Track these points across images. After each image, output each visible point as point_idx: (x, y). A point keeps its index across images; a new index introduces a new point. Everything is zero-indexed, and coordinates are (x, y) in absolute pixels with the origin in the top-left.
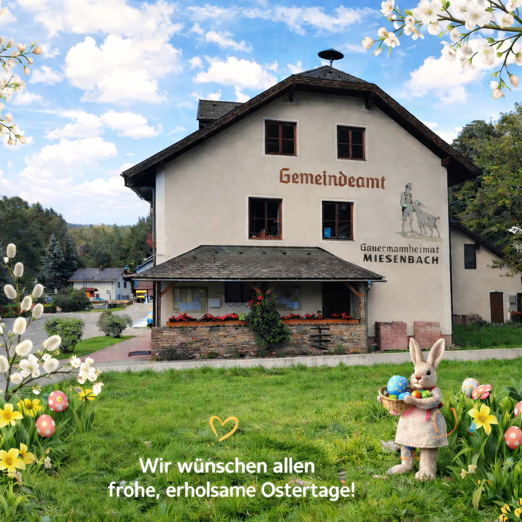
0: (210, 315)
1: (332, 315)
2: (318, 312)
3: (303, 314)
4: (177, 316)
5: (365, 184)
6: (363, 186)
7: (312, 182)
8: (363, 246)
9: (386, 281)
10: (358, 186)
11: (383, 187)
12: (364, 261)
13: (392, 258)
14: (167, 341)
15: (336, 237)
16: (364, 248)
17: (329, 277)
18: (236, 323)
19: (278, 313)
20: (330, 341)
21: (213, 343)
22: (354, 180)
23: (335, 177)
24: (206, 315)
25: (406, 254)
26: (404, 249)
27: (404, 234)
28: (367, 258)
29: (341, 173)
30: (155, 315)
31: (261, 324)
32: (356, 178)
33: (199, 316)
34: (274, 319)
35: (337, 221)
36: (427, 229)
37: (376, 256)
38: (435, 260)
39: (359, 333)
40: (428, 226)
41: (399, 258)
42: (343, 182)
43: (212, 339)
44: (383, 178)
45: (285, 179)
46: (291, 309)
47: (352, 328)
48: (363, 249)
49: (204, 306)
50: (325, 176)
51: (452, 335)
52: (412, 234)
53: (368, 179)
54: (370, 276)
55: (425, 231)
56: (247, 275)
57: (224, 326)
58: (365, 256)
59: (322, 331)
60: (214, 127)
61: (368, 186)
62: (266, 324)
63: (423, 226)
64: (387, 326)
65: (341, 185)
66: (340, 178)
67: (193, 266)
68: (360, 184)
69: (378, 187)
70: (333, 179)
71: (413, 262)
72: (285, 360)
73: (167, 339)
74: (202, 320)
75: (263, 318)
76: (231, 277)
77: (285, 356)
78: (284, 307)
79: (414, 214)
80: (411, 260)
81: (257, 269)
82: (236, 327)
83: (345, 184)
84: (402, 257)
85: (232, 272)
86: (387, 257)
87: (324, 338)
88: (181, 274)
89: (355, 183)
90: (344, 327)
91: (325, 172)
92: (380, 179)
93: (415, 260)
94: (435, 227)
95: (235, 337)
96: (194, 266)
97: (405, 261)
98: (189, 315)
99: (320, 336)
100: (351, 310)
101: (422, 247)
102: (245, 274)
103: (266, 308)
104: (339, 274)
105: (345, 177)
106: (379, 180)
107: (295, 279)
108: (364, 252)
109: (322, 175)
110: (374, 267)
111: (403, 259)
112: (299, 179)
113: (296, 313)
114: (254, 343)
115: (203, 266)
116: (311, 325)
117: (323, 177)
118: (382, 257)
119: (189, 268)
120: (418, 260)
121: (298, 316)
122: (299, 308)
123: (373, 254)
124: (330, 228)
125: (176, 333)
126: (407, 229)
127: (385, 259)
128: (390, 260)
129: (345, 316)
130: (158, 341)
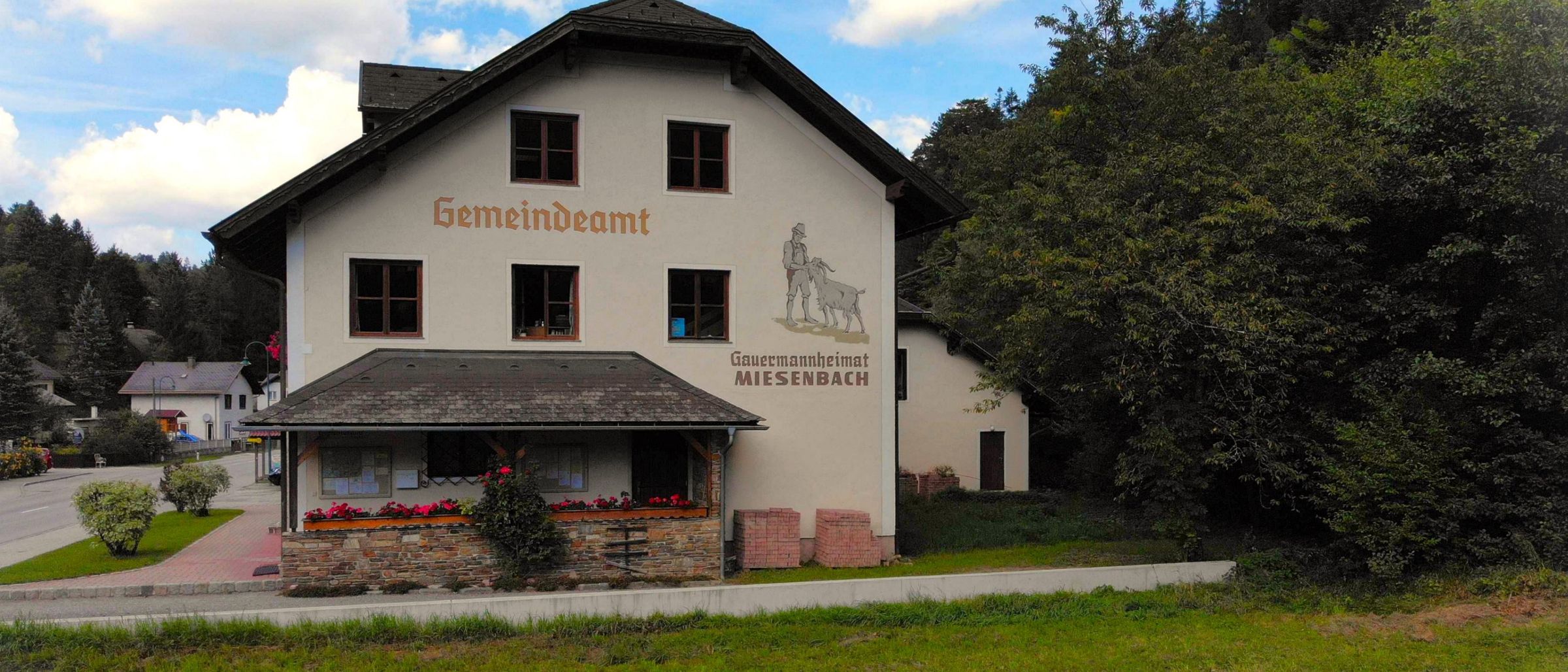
0: (399, 505)
1: (651, 500)
2: (623, 494)
3: (589, 498)
4: (326, 507)
5: (608, 225)
6: (604, 230)
7: (499, 225)
8: (736, 355)
9: (766, 428)
10: (594, 229)
11: (645, 231)
12: (736, 384)
13: (789, 377)
14: (313, 560)
15: (696, 336)
16: (738, 359)
17: (648, 420)
18: (455, 521)
19: (541, 498)
20: (646, 554)
21: (406, 561)
22: (585, 218)
23: (546, 213)
24: (389, 504)
25: (814, 370)
26: (808, 360)
27: (789, 324)
28: (743, 379)
29: (556, 204)
30: (286, 503)
31: (507, 525)
32: (588, 214)
33: (374, 506)
34: (536, 514)
35: (697, 306)
36: (839, 314)
37: (757, 374)
38: (863, 379)
39: (708, 535)
40: (841, 308)
41: (801, 376)
42: (562, 224)
43: (405, 555)
44: (644, 211)
45: (444, 217)
46: (568, 489)
47: (692, 524)
48: (736, 361)
49: (386, 484)
50: (525, 212)
51: (895, 536)
52: (807, 324)
53: (613, 215)
54: (734, 419)
55: (835, 318)
56: (475, 417)
57: (429, 526)
58: (739, 373)
59: (631, 534)
60: (400, 128)
61: (613, 231)
62: (519, 524)
63: (831, 307)
64: (758, 519)
65: (558, 228)
66: (557, 215)
67: (360, 398)
68: (598, 225)
69: (633, 231)
70: (541, 217)
71: (826, 382)
72: (555, 600)
73: (313, 555)
74: (380, 515)
75: (512, 513)
76: (444, 421)
77: (553, 589)
78: (553, 486)
79: (812, 285)
80: (823, 379)
81: (498, 403)
82: (451, 529)
83: (568, 225)
84: (806, 373)
85: (444, 412)
86: (778, 375)
87: (633, 549)
88: (337, 416)
89: (587, 224)
90: (675, 524)
91: (525, 203)
92: (638, 214)
93: (830, 379)
94: (857, 311)
95: (451, 549)
96: (365, 397)
97: (811, 383)
98: (353, 505)
99: (627, 545)
100: (690, 487)
101: (840, 356)
102: (471, 416)
103: (517, 489)
104: (669, 414)
105: (567, 214)
106: (637, 218)
107: (577, 424)
108: (738, 368)
109: (519, 208)
110: (745, 399)
111: (808, 379)
112: (472, 219)
113: (576, 497)
114: (489, 562)
115: (383, 398)
116: (609, 521)
117: (521, 214)
118: (770, 375)
119: (354, 402)
120: (834, 378)
121: (582, 503)
122: (584, 487)
123: (753, 370)
124: (683, 319)
125: (329, 545)
126: (798, 313)
127: (774, 381)
128: (785, 382)
129: (678, 500)
130: (296, 561)
